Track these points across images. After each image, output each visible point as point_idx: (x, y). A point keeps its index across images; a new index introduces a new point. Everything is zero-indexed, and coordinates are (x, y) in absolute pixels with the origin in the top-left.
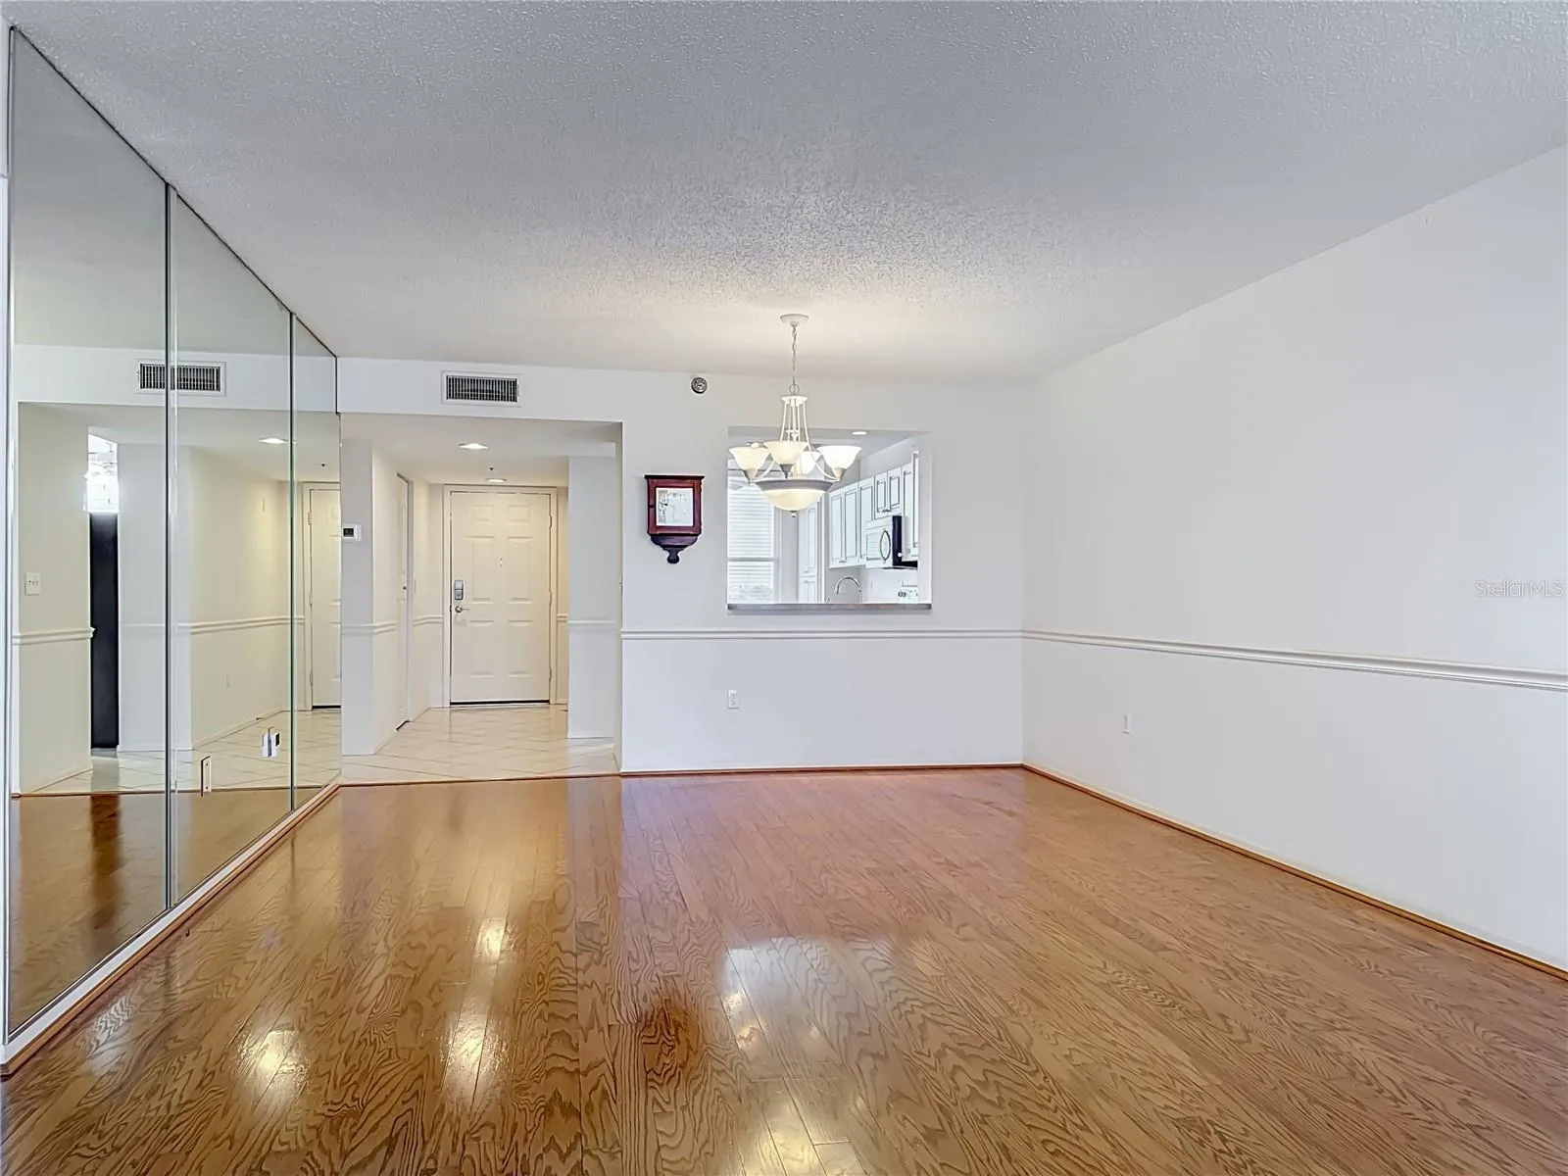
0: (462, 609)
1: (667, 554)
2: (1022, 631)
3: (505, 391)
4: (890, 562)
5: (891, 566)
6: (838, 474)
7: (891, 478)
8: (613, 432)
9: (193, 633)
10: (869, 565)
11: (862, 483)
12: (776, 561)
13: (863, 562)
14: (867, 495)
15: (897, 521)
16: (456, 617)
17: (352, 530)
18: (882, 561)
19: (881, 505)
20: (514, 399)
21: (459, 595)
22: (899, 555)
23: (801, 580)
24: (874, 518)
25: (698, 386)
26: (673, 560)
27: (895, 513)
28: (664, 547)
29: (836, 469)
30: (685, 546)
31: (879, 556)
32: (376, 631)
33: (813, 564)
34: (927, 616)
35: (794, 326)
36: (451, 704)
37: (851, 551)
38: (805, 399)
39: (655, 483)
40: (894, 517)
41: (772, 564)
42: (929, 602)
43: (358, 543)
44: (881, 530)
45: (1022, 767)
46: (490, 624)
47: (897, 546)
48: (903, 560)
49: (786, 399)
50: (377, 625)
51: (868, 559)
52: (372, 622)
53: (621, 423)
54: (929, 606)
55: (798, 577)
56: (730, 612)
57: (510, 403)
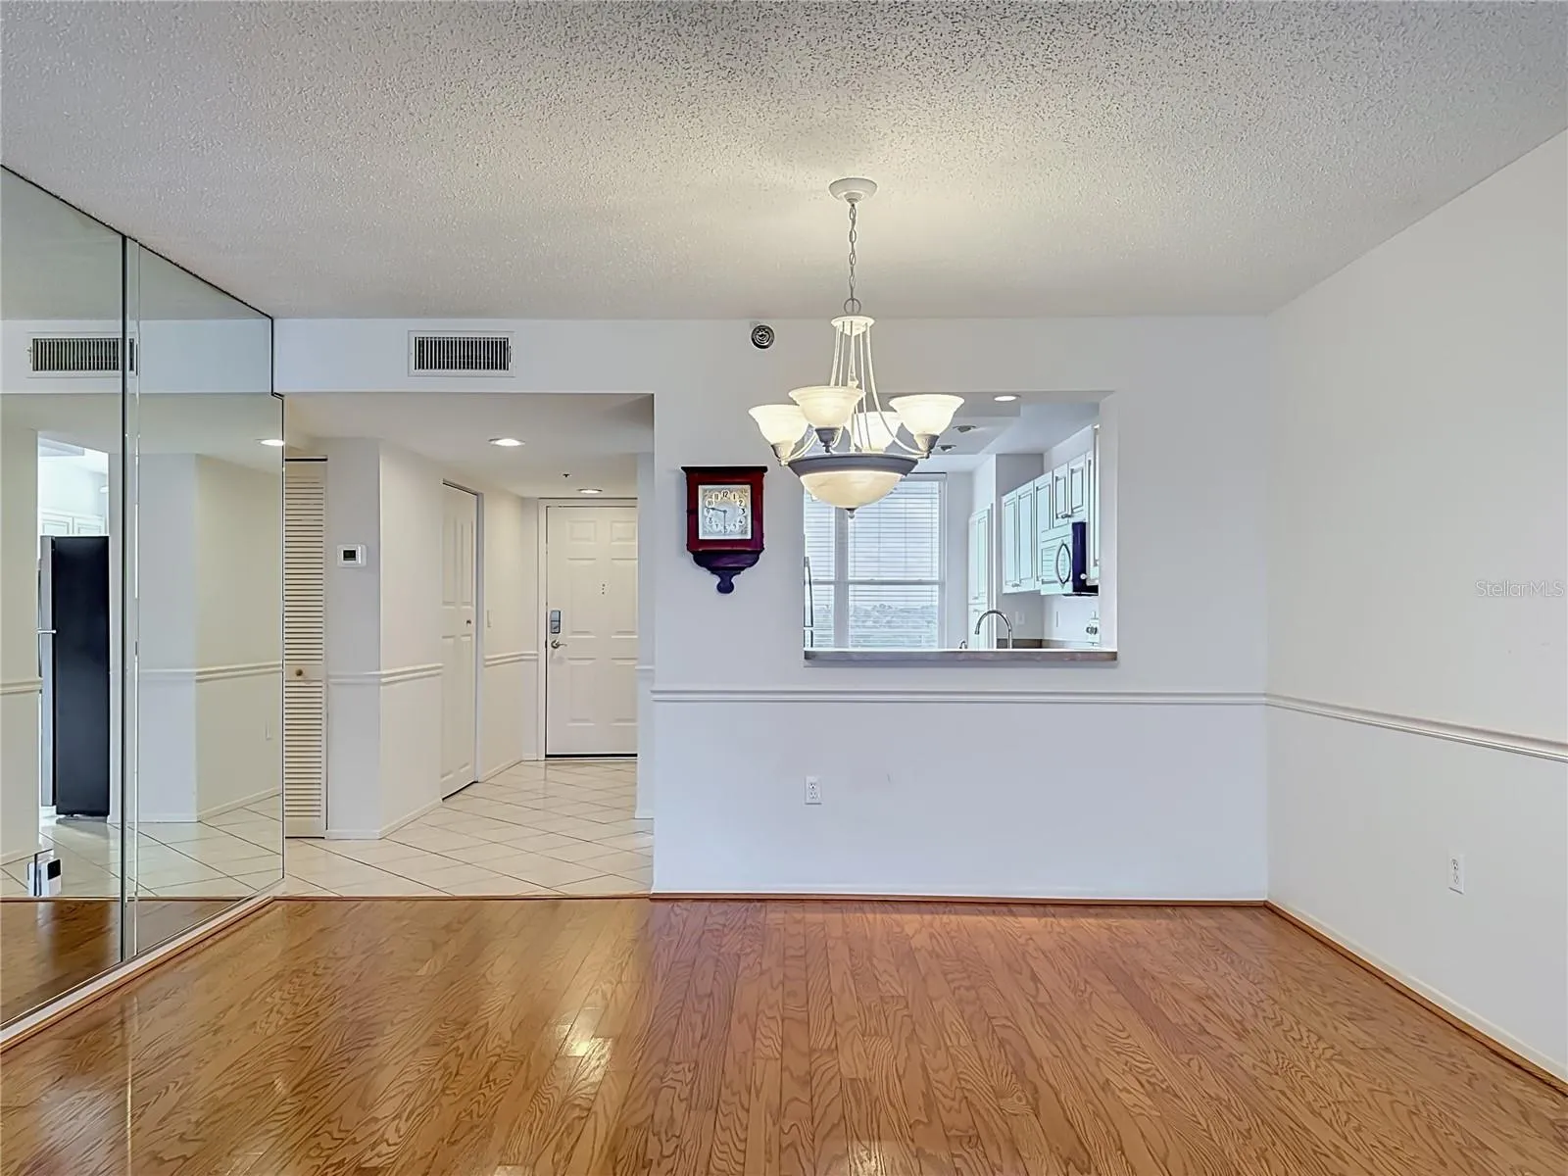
0: (558, 645)
1: (716, 580)
2: (1265, 695)
3: (493, 354)
4: (1069, 587)
5: (1071, 591)
6: (923, 445)
7: (1072, 471)
8: (642, 409)
9: (198, 681)
10: (1045, 590)
11: (1039, 482)
12: (941, 584)
13: (1038, 586)
14: (1044, 495)
15: (1080, 530)
16: (552, 654)
17: (354, 552)
18: (1059, 584)
19: (1060, 509)
20: (504, 367)
21: (555, 626)
22: (1083, 576)
23: (971, 608)
24: (1052, 526)
25: (762, 337)
26: (726, 588)
27: (1077, 519)
28: (713, 570)
29: (919, 436)
30: (743, 569)
31: (1057, 579)
32: (384, 680)
33: (984, 589)
34: (1111, 670)
35: (852, 200)
36: (547, 756)
37: (1026, 572)
38: (871, 321)
39: (697, 477)
40: (1075, 525)
41: (936, 587)
42: (1115, 650)
43: (359, 568)
44: (1059, 543)
45: (1267, 907)
46: (591, 662)
47: (1080, 563)
48: (1088, 584)
49: (837, 323)
50: (384, 672)
51: (1043, 583)
52: (379, 670)
53: (653, 395)
54: (1113, 656)
55: (968, 604)
56: (807, 663)
57: (498, 372)
